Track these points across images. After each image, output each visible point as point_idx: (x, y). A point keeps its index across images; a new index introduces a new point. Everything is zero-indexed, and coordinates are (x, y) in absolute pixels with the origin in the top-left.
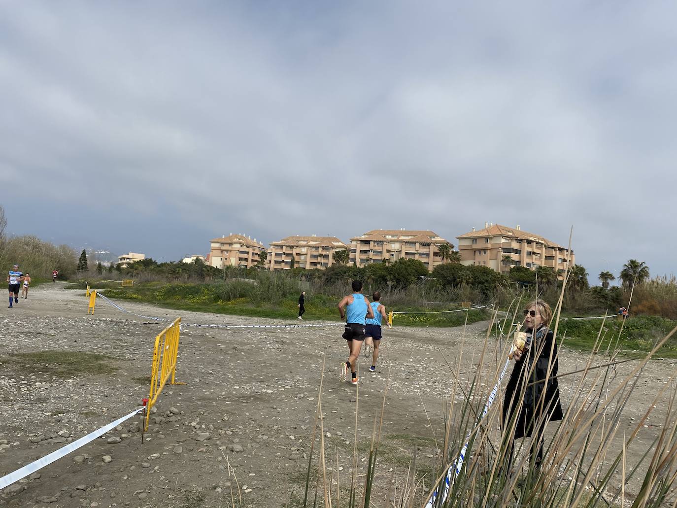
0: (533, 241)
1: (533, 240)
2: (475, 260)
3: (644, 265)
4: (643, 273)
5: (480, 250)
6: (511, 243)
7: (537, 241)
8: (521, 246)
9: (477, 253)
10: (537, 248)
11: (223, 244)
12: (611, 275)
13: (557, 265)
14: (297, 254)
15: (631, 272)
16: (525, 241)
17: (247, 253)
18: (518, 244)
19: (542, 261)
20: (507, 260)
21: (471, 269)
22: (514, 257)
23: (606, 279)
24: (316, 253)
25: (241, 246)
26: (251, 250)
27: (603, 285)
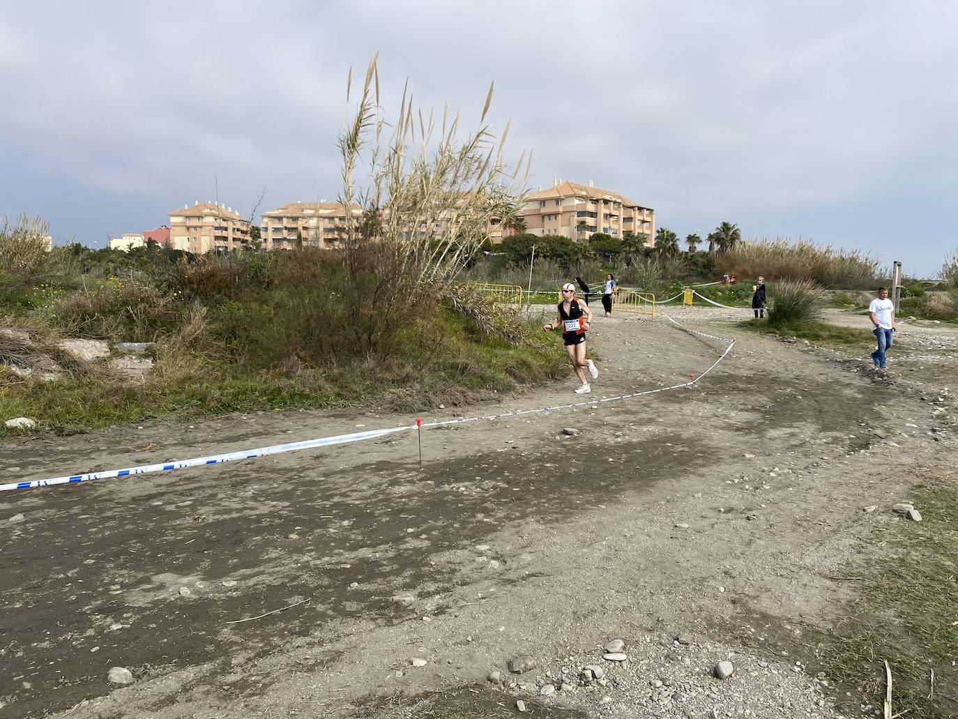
0: (609, 201)
1: (609, 199)
2: (543, 227)
3: (736, 228)
4: (735, 237)
5: (549, 215)
6: (585, 205)
7: (614, 200)
8: (597, 208)
9: (546, 219)
10: (615, 209)
11: (188, 217)
12: (698, 238)
13: (636, 228)
14: (304, 228)
15: (723, 236)
16: (602, 201)
17: (226, 229)
18: (594, 205)
19: (620, 225)
20: (582, 226)
21: (547, 239)
22: (590, 221)
23: (693, 242)
24: (331, 226)
25: (216, 219)
26: (230, 225)
27: (690, 250)
